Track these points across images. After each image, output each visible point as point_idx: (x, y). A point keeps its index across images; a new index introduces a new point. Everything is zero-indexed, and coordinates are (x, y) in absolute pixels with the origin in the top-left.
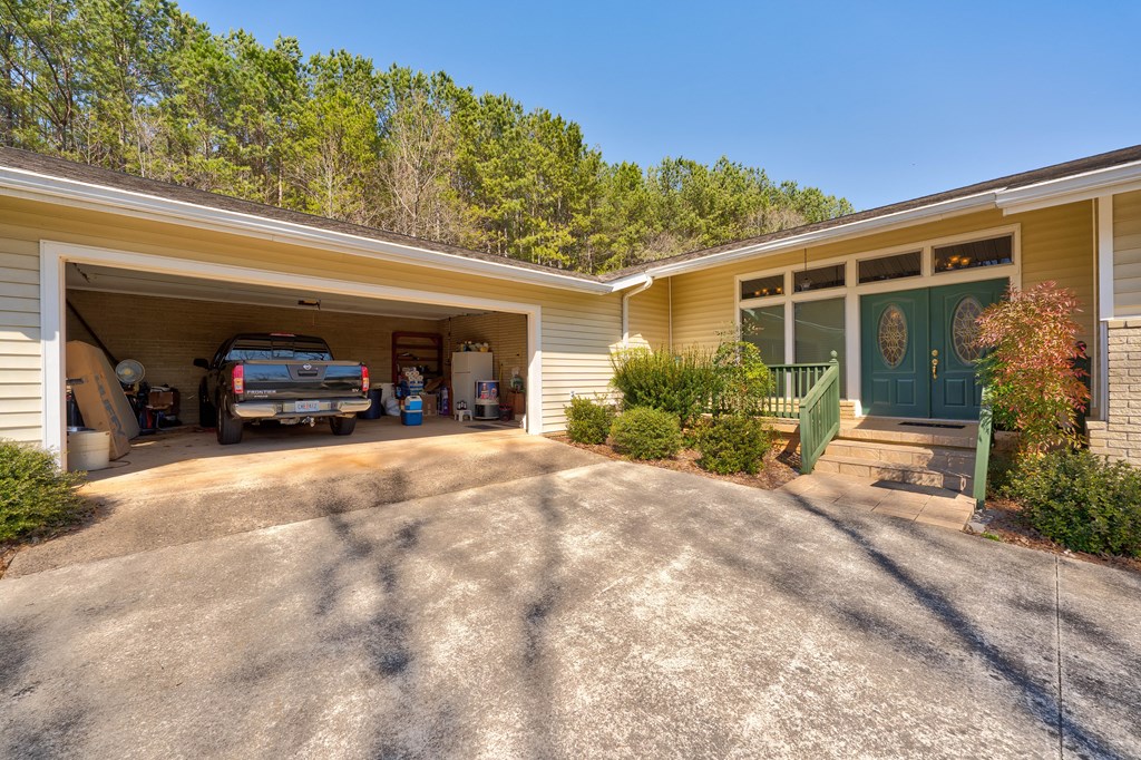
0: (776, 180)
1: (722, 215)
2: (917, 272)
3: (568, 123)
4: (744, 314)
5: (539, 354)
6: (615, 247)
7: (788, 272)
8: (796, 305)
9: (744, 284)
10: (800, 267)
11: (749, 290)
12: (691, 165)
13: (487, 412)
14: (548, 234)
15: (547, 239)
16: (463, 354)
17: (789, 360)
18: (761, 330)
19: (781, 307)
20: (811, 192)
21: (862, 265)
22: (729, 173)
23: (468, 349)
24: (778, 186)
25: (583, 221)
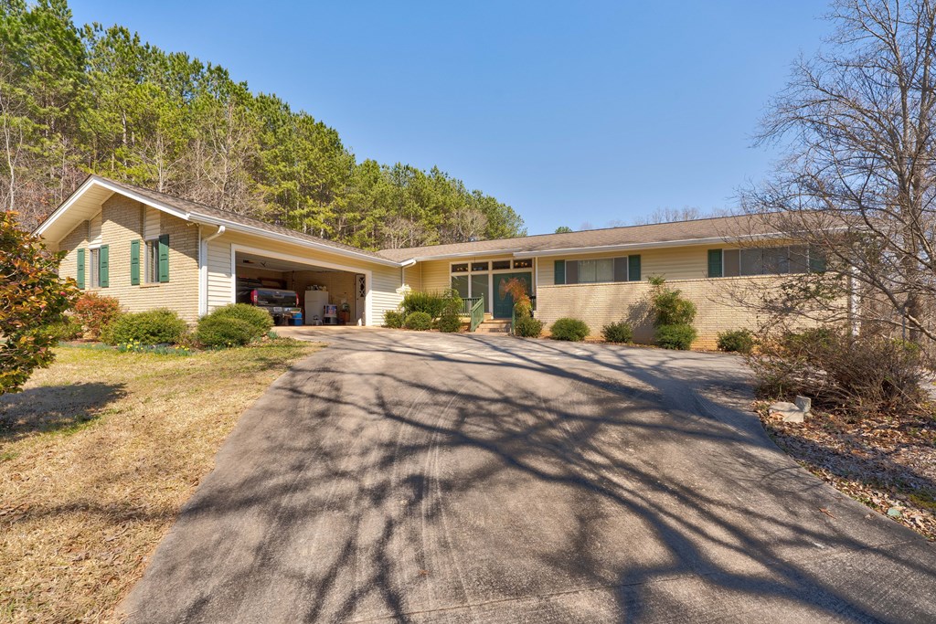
0: (469, 188)
1: (435, 208)
2: (509, 267)
3: (328, 128)
4: (453, 278)
5: (371, 292)
6: (364, 223)
7: (469, 263)
8: (472, 276)
9: (453, 266)
10: (473, 262)
11: (455, 268)
12: (415, 172)
13: (331, 320)
14: (314, 209)
15: (314, 212)
16: (313, 292)
17: (470, 296)
18: (459, 284)
19: (467, 276)
20: (490, 199)
21: (494, 263)
22: (439, 181)
23: (316, 289)
24: (471, 193)
25: (342, 202)
